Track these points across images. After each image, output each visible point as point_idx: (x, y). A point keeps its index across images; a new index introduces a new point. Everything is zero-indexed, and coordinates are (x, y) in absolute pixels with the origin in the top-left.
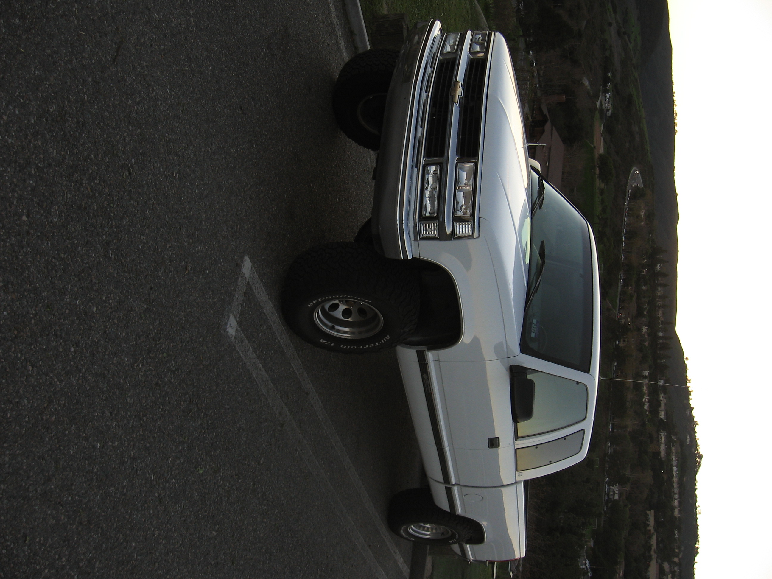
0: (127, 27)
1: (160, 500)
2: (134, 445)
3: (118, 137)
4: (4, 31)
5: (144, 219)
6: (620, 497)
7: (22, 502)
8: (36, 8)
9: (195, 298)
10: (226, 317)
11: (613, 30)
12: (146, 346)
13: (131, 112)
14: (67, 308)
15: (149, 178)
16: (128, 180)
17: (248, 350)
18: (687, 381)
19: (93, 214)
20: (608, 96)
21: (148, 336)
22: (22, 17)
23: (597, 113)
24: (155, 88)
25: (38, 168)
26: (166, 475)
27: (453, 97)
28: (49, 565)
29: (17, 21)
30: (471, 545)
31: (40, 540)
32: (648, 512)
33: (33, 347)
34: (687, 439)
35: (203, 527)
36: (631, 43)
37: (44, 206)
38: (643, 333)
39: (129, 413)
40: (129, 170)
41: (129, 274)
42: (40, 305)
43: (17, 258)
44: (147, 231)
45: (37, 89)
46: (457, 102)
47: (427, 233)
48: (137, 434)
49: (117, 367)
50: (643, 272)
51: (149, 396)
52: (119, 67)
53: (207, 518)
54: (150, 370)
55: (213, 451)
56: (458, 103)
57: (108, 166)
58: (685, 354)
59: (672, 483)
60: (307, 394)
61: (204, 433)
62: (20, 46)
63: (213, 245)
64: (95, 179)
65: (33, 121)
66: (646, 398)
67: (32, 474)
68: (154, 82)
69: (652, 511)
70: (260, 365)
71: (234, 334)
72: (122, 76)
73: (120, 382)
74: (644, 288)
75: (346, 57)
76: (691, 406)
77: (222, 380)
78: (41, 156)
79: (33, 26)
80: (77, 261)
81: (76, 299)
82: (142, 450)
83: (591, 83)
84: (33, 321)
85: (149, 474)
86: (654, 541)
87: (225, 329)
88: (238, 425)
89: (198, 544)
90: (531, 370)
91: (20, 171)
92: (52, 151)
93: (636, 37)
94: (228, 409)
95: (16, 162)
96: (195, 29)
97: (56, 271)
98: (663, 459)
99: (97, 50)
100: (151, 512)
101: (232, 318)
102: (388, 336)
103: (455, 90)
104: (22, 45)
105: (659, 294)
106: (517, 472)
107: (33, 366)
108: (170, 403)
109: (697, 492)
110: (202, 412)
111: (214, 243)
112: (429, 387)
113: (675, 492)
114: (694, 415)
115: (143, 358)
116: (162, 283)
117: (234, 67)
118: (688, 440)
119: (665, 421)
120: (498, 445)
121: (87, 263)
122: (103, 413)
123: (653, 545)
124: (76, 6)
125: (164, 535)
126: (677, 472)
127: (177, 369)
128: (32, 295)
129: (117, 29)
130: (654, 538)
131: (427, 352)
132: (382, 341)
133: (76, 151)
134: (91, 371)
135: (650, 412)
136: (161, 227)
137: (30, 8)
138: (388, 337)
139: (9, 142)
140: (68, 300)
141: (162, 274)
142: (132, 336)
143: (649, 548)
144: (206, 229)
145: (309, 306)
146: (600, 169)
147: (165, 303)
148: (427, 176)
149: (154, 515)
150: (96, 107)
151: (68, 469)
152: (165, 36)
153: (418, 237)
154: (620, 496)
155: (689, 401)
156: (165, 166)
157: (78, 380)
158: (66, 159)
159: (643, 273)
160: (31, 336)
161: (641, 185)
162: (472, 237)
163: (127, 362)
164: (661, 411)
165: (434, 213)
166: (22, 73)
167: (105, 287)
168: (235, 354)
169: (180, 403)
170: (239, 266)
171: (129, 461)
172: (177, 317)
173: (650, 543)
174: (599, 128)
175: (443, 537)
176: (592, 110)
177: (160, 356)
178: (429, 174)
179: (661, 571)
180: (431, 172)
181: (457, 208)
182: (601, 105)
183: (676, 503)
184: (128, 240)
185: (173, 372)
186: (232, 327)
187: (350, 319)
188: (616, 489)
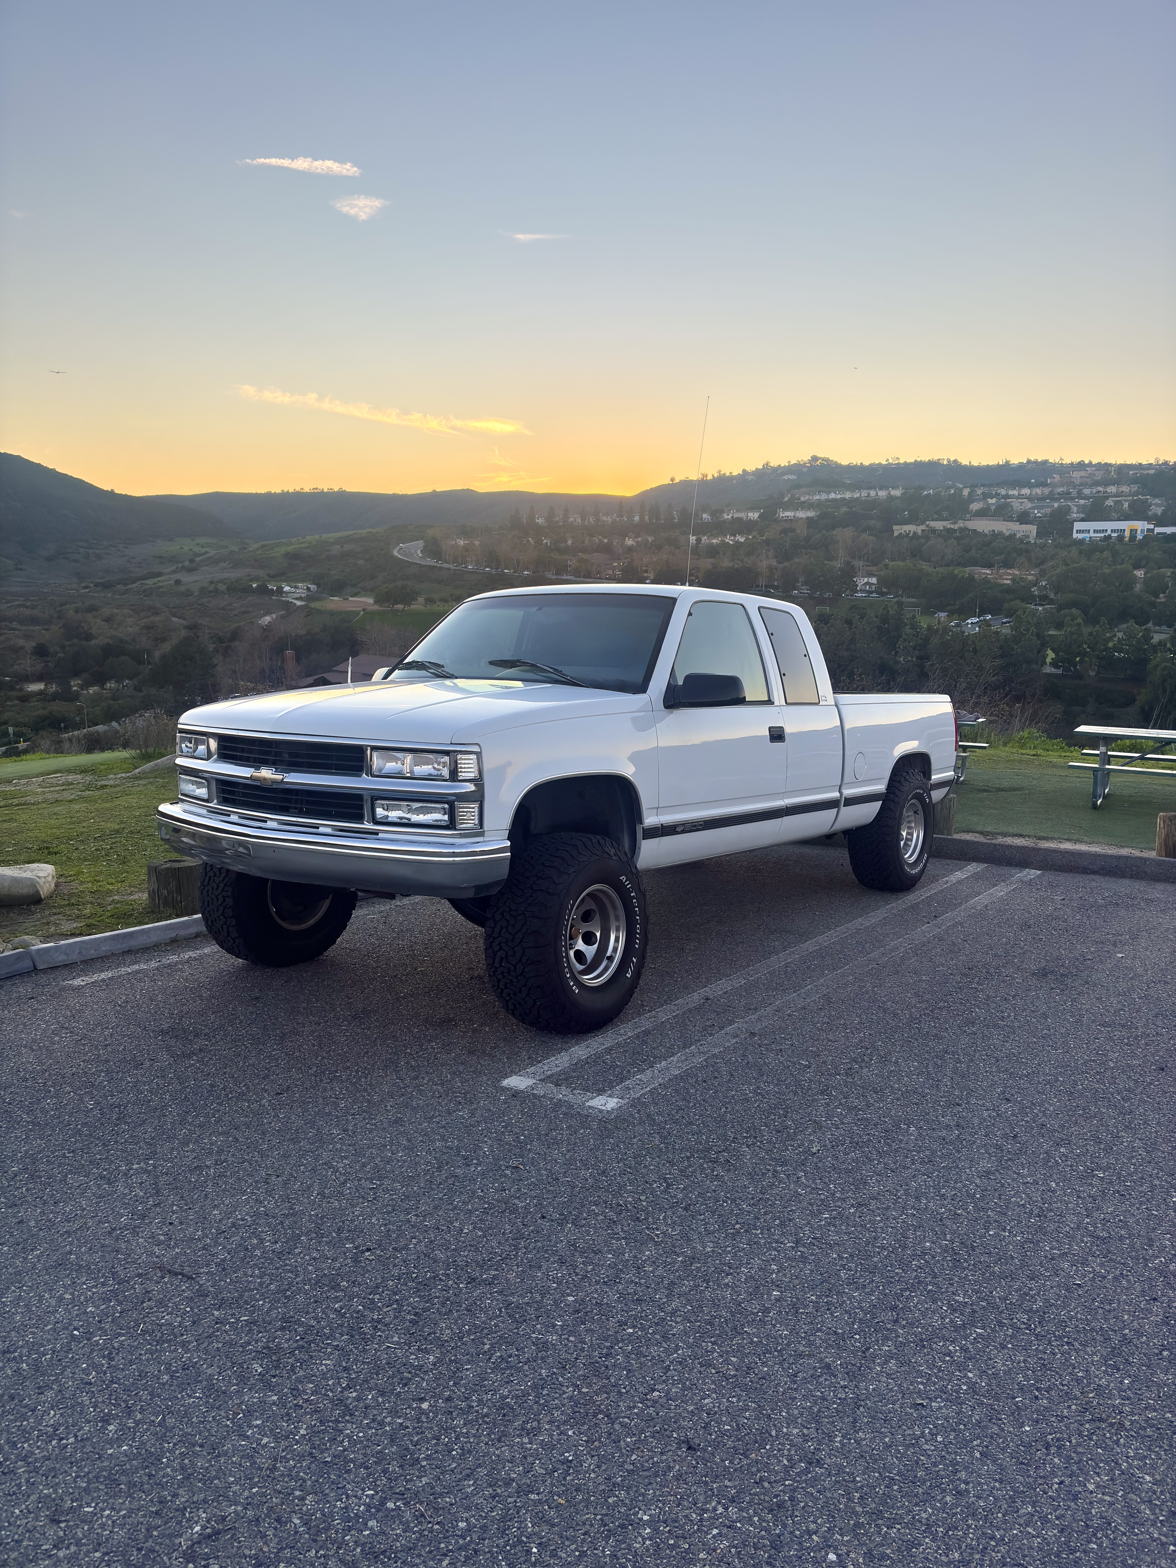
0: (139, 1262)
1: (860, 1205)
2: (777, 1242)
3: (310, 1268)
4: (125, 1448)
5: (438, 1228)
6: (874, 575)
7: (861, 1409)
8: (93, 1400)
9: (560, 1154)
10: (590, 1111)
11: (185, 578)
12: (629, 1225)
13: (273, 1251)
14: (567, 1339)
15: (376, 1222)
16: (378, 1252)
17: (640, 1080)
18: (705, 479)
19: (426, 1302)
20: (287, 589)
21: (614, 1222)
22: (106, 1420)
23: (312, 605)
24: (239, 1216)
25: (349, 1387)
26: (822, 1197)
27: (274, 782)
28: (960, 1371)
29: (111, 1428)
30: (933, 772)
31: (922, 1383)
32: (896, 534)
33: (624, 1391)
34: (789, 479)
35: (903, 1145)
36: (207, 552)
37: (410, 1376)
38: (634, 544)
39: (729, 1249)
40: (363, 1252)
41: (519, 1249)
42: (560, 1379)
43: (487, 1415)
44: (457, 1224)
45: (224, 1393)
46: (283, 776)
47: (473, 818)
48: (760, 1238)
49: (658, 1266)
50: (547, 543)
51: (704, 1220)
52: (202, 1271)
53: (888, 1139)
54: (665, 1217)
55: (788, 1130)
57: (353, 1282)
58: (666, 483)
59: (852, 500)
60: (707, 999)
61: (761, 1142)
62: (153, 1421)
63: (483, 1130)
64: (372, 1301)
65: (275, 1398)
66: (729, 540)
67: (819, 1394)
68: (229, 1218)
69: (895, 527)
70: (664, 1063)
71: (616, 1100)
72: (216, 1266)
73: (682, 1262)
74: (570, 542)
75: (211, 949)
76: (741, 473)
77: (683, 1117)
78: (330, 1383)
79: (122, 1404)
80: (496, 1325)
81: (554, 1326)
82: (785, 1231)
83: (268, 613)
84: (584, 1390)
85: (821, 1221)
86: (939, 525)
87: (608, 1112)
88: (751, 1095)
89: (927, 1153)
91: (351, 1415)
92: (324, 1367)
93: (198, 544)
94: (727, 1108)
95: (337, 1421)
96: (151, 1162)
97: (510, 1356)
98: (818, 514)
99: (170, 1305)
100: (878, 1218)
101: (591, 1103)
102: (621, 878)
103: (265, 779)
104: (152, 1418)
105: (579, 520)
106: (821, 704)
107: (654, 1390)
108: (715, 1191)
109: (866, 463)
110: (730, 1145)
111: (480, 1128)
113: (866, 495)
115: (647, 1228)
116: (535, 1201)
118: (790, 477)
119: (762, 510)
120: (781, 729)
121: (500, 1310)
122: (727, 1285)
123: (944, 527)
124: (98, 1338)
125: (914, 1200)
126: (837, 493)
127: (665, 1180)
128: (545, 1392)
129: (140, 1275)
130: (933, 524)
131: (645, 825)
132: (629, 888)
133: (327, 1331)
134: (664, 1304)
135: (749, 532)
136: (452, 1204)
137: (92, 1409)
139: (305, 1433)
140: (554, 1338)
141: (522, 1202)
142: (612, 1244)
143: (949, 532)
144: (459, 1141)
145: (577, 991)
146: (397, 603)
147: (565, 1198)
148: (390, 819)
149: (883, 1215)
150: (261, 1303)
151: (812, 1338)
152: (159, 1204)
153: (479, 831)
154: (872, 575)
155: (733, 476)
156: (360, 1200)
157: (677, 1323)
158: (338, 1345)
160: (606, 1393)
161: (421, 543)
162: (479, 755)
163: (651, 1252)
164: (747, 517)
165: (444, 809)
166: (197, 1417)
167: (537, 1284)
168: (645, 1098)
169: (716, 1176)
170: (515, 1094)
171: (801, 1249)
172: (587, 1180)
173: (941, 531)
174: (335, 603)
175: (921, 812)
176: (309, 612)
177: (644, 1204)
178: (387, 817)
179: (982, 514)
180: (386, 813)
181: (437, 775)
182: (300, 599)
183: (882, 494)
184: (469, 1251)
185: (669, 1185)
186: (606, 1103)
187: (598, 935)
188: (861, 581)
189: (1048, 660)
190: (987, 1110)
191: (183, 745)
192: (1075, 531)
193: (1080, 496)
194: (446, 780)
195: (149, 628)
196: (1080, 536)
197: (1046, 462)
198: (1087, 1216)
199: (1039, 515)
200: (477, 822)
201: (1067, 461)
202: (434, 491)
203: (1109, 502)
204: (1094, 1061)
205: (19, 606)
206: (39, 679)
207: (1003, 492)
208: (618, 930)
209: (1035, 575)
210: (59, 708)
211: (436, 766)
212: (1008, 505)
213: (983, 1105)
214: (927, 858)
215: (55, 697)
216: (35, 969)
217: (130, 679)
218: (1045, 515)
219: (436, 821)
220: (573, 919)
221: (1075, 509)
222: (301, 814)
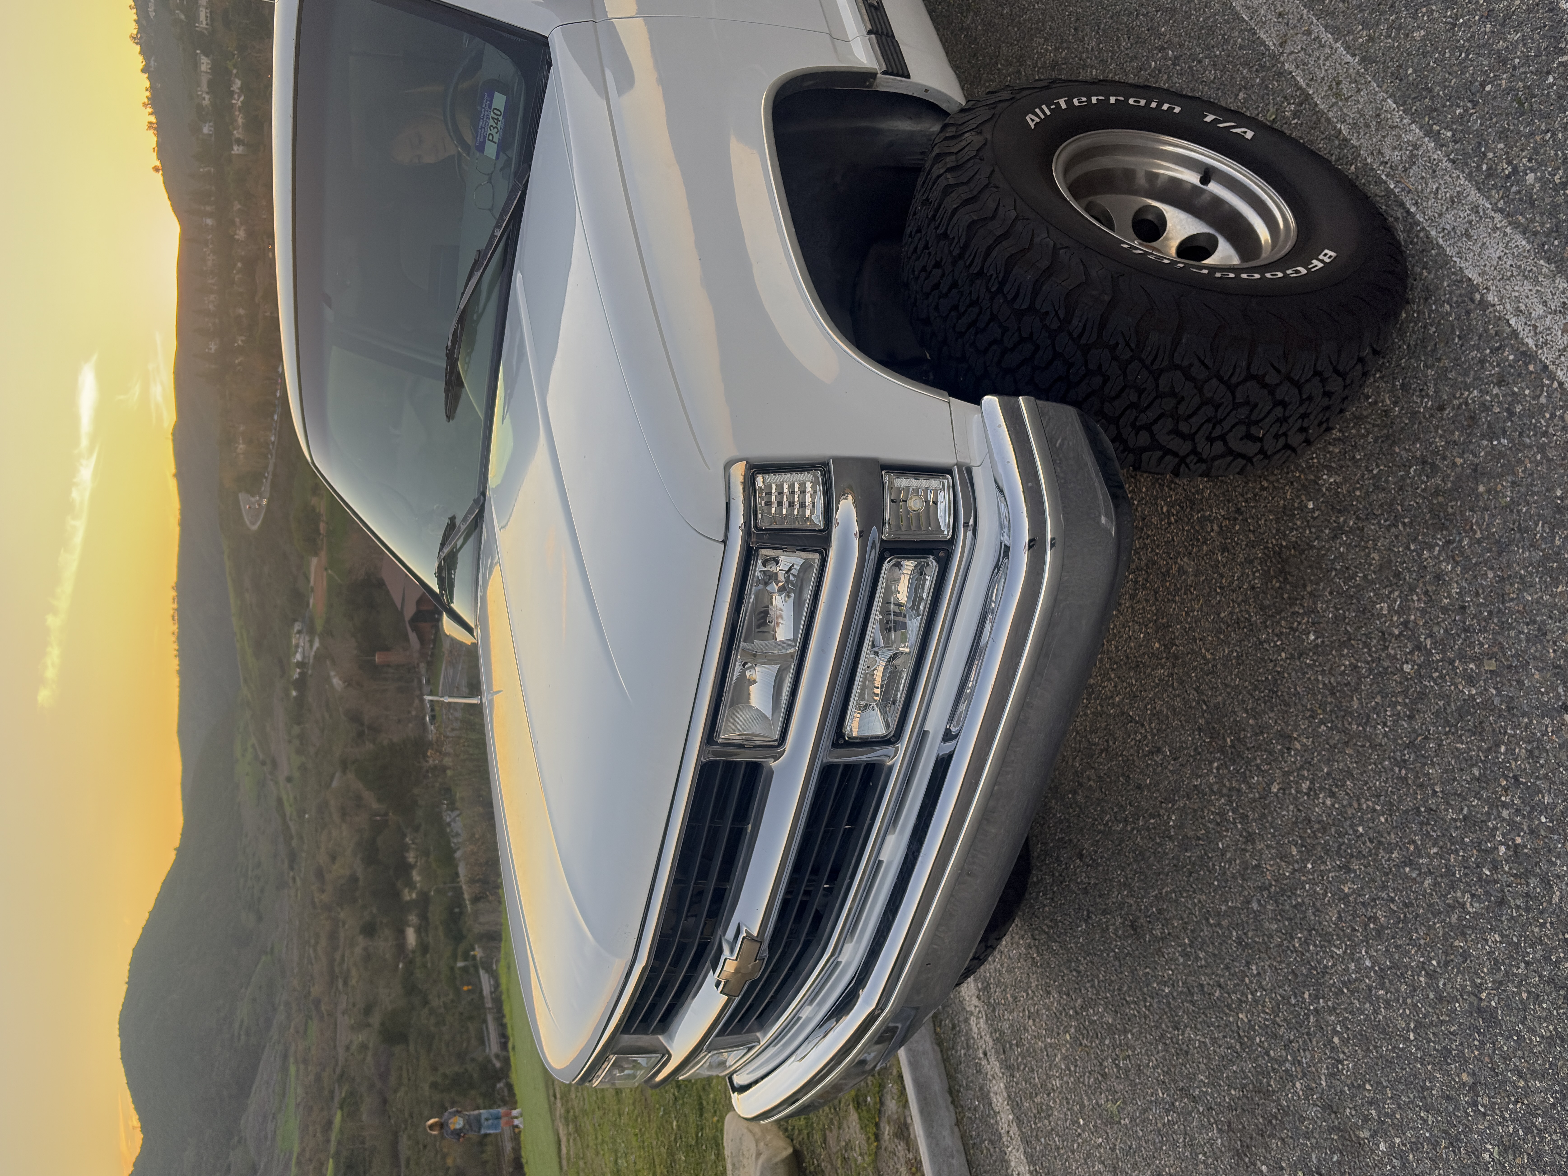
18: (155, 125)
20: (299, 657)
23: (319, 628)
34: (155, 11)
36: (253, 746)
38: (243, 228)
50: (242, 341)
58: (161, 178)
66: (238, 101)
74: (241, 311)
83: (328, 679)
93: (243, 756)
102: (1032, 125)
105: (212, 297)
114: (141, 58)
118: (151, 8)
119: (198, 52)
131: (876, 66)
132: (1048, 113)
138: (1032, 120)
146: (317, 531)
155: (151, 87)
159: (243, 338)
161: (242, 496)
162: (756, 467)
164: (207, 72)
174: (317, 603)
176: (328, 633)
182: (311, 642)
194: (823, 560)
195: (344, 813)
200: (933, 483)
202: (175, 475)
205: (315, 951)
206: (401, 933)
210: (436, 913)
215: (424, 917)
217: (404, 835)
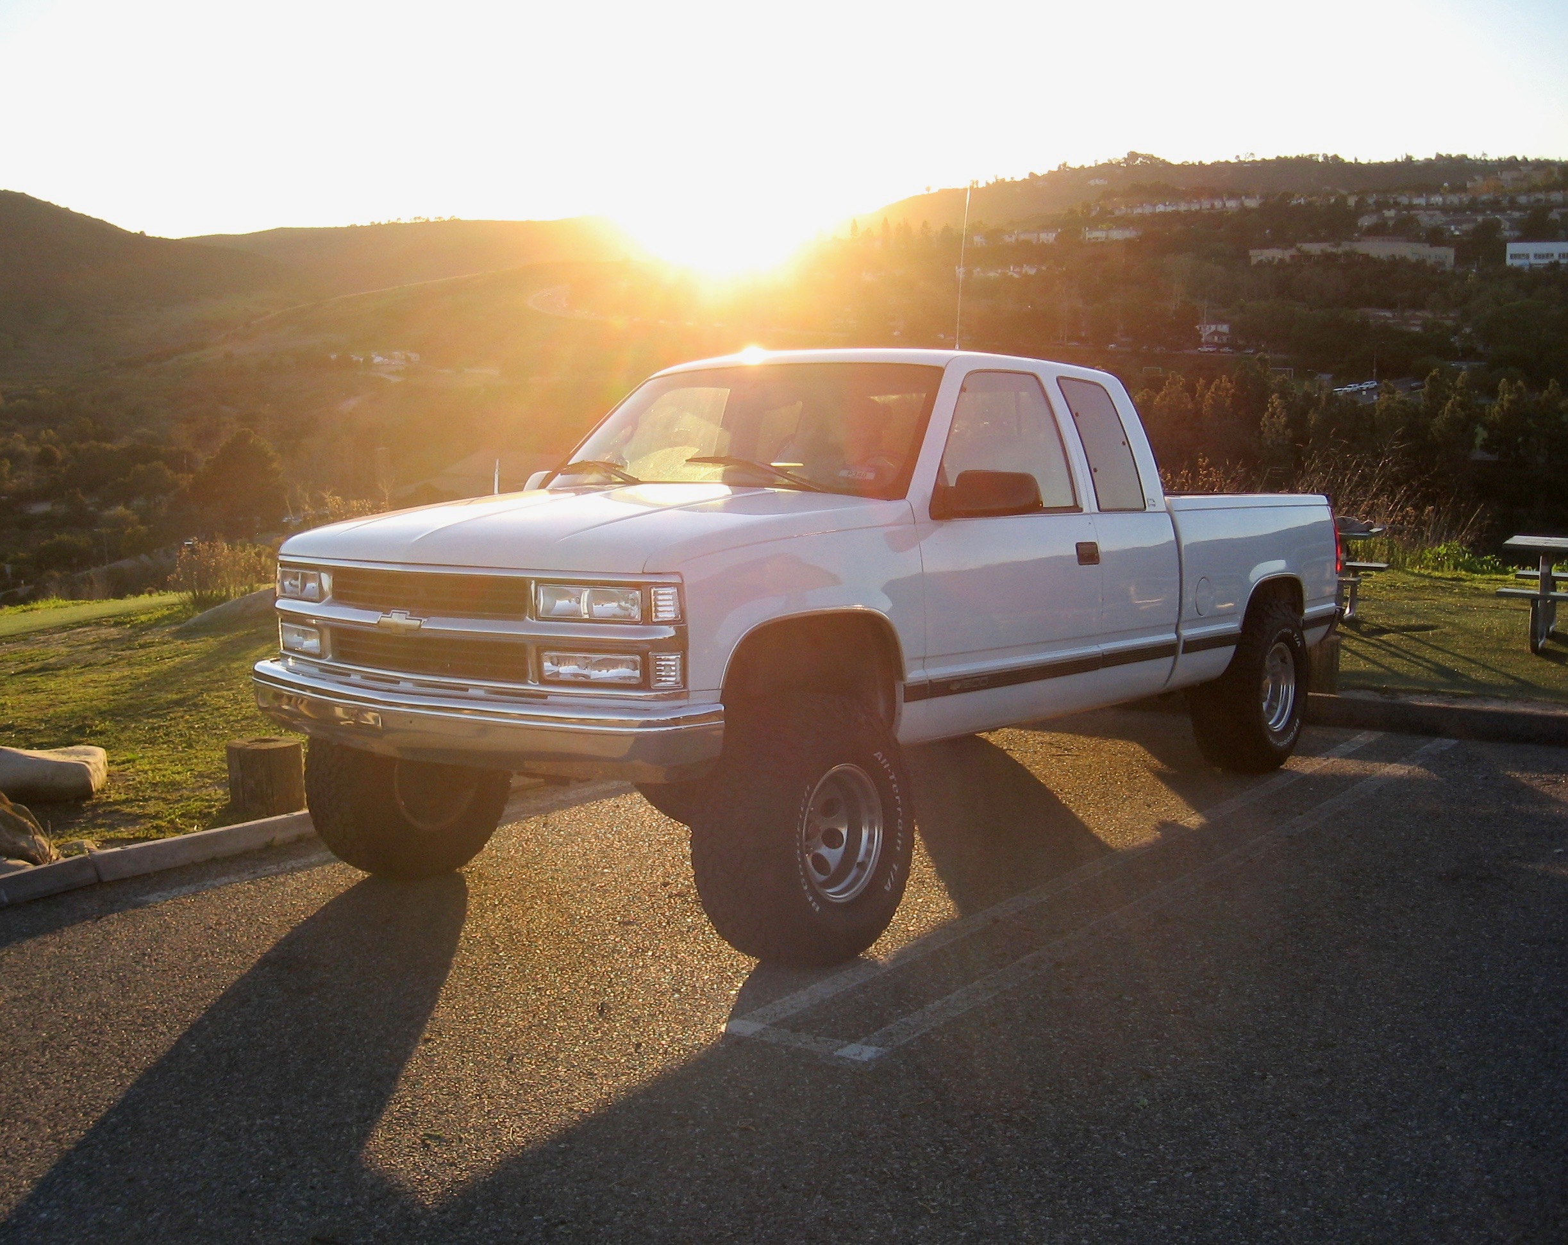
0: (280, 1229)
1: (1196, 1170)
2: (1089, 1213)
5: (649, 1199)
6: (1224, 322)
9: (803, 1114)
10: (841, 1062)
11: (241, 349)
12: (896, 1195)
15: (569, 1191)
16: (574, 1226)
17: (906, 1024)
18: (975, 186)
20: (378, 360)
21: (877, 1192)
23: (411, 381)
26: (1149, 1160)
27: (409, 629)
30: (1306, 604)
32: (1254, 261)
34: (1096, 185)
35: (1256, 1097)
36: (267, 313)
39: (1027, 1222)
40: (556, 1225)
41: (755, 1223)
44: (673, 1195)
46: (419, 622)
47: (674, 673)
48: (1067, 1209)
53: (1237, 1090)
54: (942, 1187)
55: (1105, 1081)
56: (421, 620)
58: (919, 194)
59: (1189, 213)
61: (1069, 1097)
66: (1013, 272)
69: (1251, 252)
70: (937, 1003)
71: (874, 1049)
72: (375, 1237)
73: (966, 1237)
76: (1027, 177)
77: (965, 1069)
82: (1099, 1200)
83: (352, 394)
85: (1145, 1188)
86: (1315, 248)
87: (864, 1063)
88: (1055, 1040)
89: (1288, 1105)
90: (939, 480)
93: (256, 302)
94: (1023, 1057)
96: (277, 1117)
98: (1140, 233)
100: (1221, 1184)
101: (840, 1052)
102: (875, 755)
103: (397, 626)
106: (1147, 510)
108: (1008, 1155)
109: (1208, 162)
110: (1027, 1101)
111: (695, 1083)
112: (978, 679)
113: (1208, 206)
114: (1045, 172)
115: (920, 1199)
116: (773, 1169)
117: (348, 1052)
118: (1099, 182)
119: (1059, 230)
120: (1093, 545)
123: (1322, 251)
125: (1268, 1161)
126: (1167, 203)
127: (942, 1143)
130: (1308, 247)
131: (908, 681)
132: (885, 767)
136: (665, 1171)
138: (878, 756)
141: (756, 1169)
142: (876, 1217)
143: (1330, 258)
145: (818, 909)
147: (812, 1164)
148: (561, 678)
149: (1228, 1179)
152: (293, 1166)
153: (681, 691)
154: (1221, 321)
155: (1015, 183)
156: (547, 1166)
163: (926, 1226)
164: (1039, 239)
165: (634, 662)
168: (913, 1046)
169: (1009, 1137)
171: (1120, 1221)
172: (839, 1144)
173: (1318, 256)
175: (1290, 660)
177: (916, 1171)
178: (558, 674)
179: (1377, 231)
180: (555, 669)
181: (625, 617)
182: (396, 373)
183: (1232, 204)
184: (691, 1226)
185: (947, 1150)
186: (861, 1052)
187: (844, 831)
188: (1207, 330)
189: (1478, 441)
190: (1369, 1051)
191: (287, 583)
192: (1508, 256)
193: (1513, 205)
194: (636, 623)
196: (1517, 263)
197: (1463, 158)
198: (1488, 1173)
199: (1457, 233)
200: (679, 679)
201: (1492, 156)
203: (1554, 215)
204: (1512, 987)
206: (45, 497)
207: (1404, 200)
208: (872, 827)
209: (1454, 319)
210: (70, 537)
211: (623, 604)
212: (1412, 219)
213: (1365, 1045)
214: (1300, 726)
215: (64, 522)
216: (100, 881)
218: (1465, 233)
219: (625, 678)
220: (810, 812)
221: (1506, 225)
222: (443, 672)
